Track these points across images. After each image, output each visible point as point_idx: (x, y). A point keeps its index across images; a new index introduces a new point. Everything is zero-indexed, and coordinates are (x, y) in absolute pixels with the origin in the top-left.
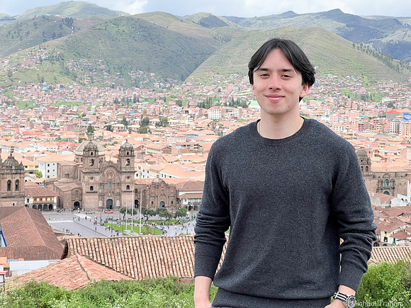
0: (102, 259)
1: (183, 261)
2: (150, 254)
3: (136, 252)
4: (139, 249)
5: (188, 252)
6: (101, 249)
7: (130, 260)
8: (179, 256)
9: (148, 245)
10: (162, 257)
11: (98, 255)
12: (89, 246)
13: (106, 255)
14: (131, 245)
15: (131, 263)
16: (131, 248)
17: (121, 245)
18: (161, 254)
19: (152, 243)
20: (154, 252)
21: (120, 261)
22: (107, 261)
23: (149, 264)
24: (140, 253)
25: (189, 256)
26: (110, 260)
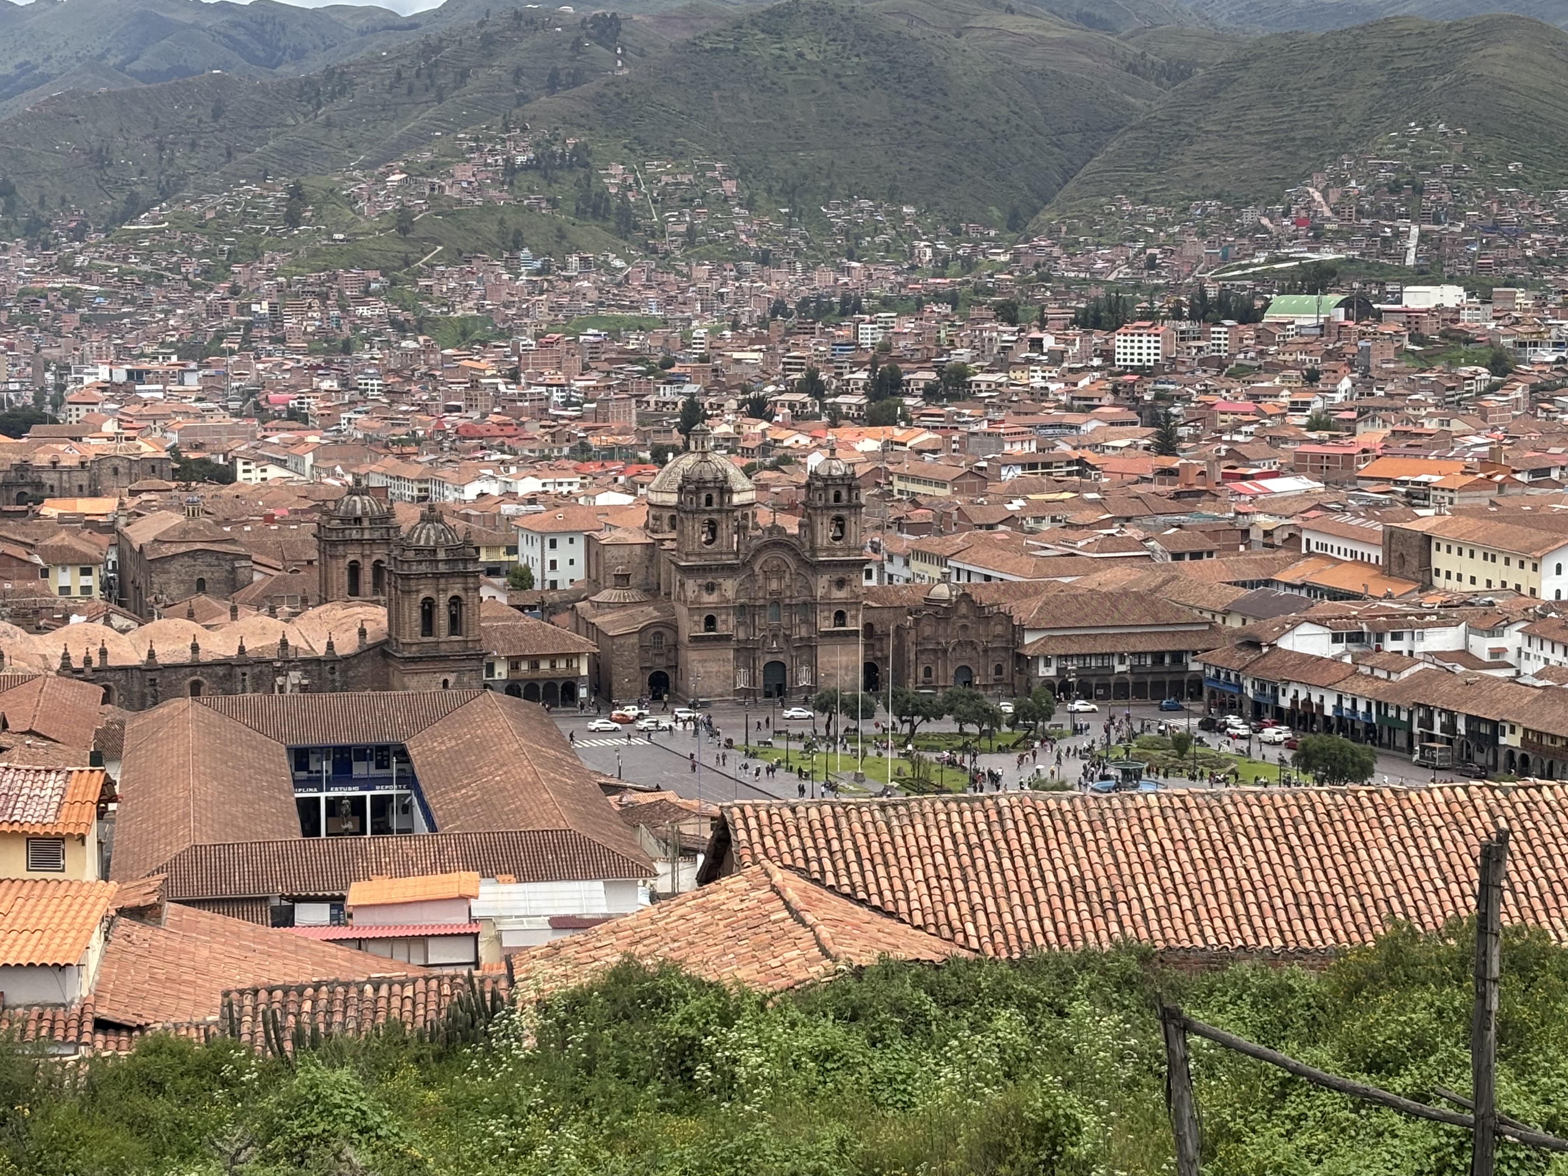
0: (857, 878)
1: (1156, 889)
2: (1032, 859)
3: (978, 853)
4: (988, 845)
5: (1171, 855)
6: (848, 844)
7: (959, 885)
8: (1137, 868)
9: (1023, 827)
10: (1074, 871)
11: (841, 864)
12: (805, 832)
13: (867, 865)
14: (957, 827)
15: (962, 896)
16: (960, 838)
17: (920, 829)
18: (1070, 860)
19: (1033, 819)
20: (1043, 853)
21: (923, 889)
22: (873, 888)
23: (1029, 898)
24: (992, 857)
25: (1175, 867)
26: (884, 884)
